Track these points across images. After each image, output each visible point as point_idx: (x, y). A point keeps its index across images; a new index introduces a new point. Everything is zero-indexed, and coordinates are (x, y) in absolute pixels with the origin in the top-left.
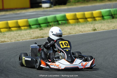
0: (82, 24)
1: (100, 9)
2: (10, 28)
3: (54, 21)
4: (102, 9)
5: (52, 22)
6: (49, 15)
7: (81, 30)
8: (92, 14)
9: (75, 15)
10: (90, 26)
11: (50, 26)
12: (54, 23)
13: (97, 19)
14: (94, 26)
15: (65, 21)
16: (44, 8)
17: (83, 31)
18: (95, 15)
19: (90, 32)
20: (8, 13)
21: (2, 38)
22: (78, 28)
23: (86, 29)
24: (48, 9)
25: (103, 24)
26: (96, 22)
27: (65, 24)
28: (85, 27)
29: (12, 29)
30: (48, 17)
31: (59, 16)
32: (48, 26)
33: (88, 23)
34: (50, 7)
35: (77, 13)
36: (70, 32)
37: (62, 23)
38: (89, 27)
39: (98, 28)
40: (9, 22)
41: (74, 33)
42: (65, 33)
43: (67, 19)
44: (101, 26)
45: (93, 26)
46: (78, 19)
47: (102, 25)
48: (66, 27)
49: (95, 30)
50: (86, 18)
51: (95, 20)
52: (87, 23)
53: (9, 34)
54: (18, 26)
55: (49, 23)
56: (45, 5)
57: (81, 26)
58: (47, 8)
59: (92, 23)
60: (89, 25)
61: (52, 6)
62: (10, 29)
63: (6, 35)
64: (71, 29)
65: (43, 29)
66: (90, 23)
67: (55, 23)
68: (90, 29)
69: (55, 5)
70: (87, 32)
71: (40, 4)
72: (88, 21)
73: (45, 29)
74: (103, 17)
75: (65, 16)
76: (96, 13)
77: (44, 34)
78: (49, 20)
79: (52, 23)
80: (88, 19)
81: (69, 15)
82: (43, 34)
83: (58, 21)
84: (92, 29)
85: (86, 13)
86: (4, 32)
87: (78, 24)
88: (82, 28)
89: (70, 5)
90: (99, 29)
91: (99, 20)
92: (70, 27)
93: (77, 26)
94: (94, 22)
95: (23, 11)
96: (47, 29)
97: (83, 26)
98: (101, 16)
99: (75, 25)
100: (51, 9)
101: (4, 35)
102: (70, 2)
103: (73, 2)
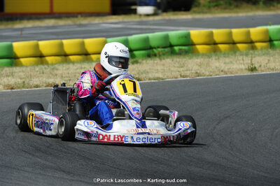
0: (225, 54)
1: (266, 25)
2: (66, 55)
3: (164, 46)
4: (270, 25)
5: (158, 47)
6: (153, 31)
7: (222, 69)
8: (248, 34)
9: (211, 34)
10: (243, 60)
11: (155, 55)
12: (163, 49)
13: (258, 45)
14: (251, 60)
15: (188, 47)
16: (140, 15)
17: (226, 70)
18: (254, 38)
19: (242, 74)
20: (61, 22)
21: (49, 77)
22: (217, 64)
23: (234, 66)
24: (151, 18)
25: (272, 58)
26: (256, 53)
27: (186, 52)
28: (231, 62)
29: (71, 57)
30: (150, 35)
31: (175, 34)
32: (149, 56)
33: (238, 53)
34: (155, 14)
35: (215, 31)
36: (198, 72)
37: (180, 49)
38: (242, 62)
39: (260, 66)
40: (65, 42)
41: (207, 73)
42: (188, 73)
43: (192, 42)
44: (267, 61)
45: (250, 62)
46: (215, 44)
47: (269, 60)
48: (190, 61)
49: (253, 69)
50: (234, 43)
51: (254, 48)
52: (235, 53)
53: (64, 68)
54: (84, 52)
55: (151, 48)
56: (143, 10)
57: (222, 60)
58: (148, 15)
59: (247, 55)
60: (241, 58)
61: (160, 11)
62: (67, 57)
63: (57, 70)
64: (200, 66)
65: (140, 61)
66: (242, 55)
67: (167, 50)
68: (243, 67)
69: (165, 10)
70: (237, 73)
71: (133, 7)
72: (238, 49)
73: (144, 61)
74: (270, 41)
75: (188, 36)
76: (256, 32)
77: (142, 73)
78: (153, 43)
79: (159, 49)
80: (238, 45)
81: (197, 34)
82: (138, 74)
83: (171, 46)
84: (247, 67)
85: (234, 31)
86: (52, 64)
87: (216, 55)
88: (225, 63)
89: (199, 13)
90: (263, 69)
91: (262, 49)
92: (199, 60)
93: (214, 58)
94: (251, 51)
95: (96, 20)
96: (148, 61)
97: (227, 60)
98: (268, 39)
99: (209, 57)
100: (157, 18)
101: (53, 69)
102: (199, 5)
103: (204, 6)
